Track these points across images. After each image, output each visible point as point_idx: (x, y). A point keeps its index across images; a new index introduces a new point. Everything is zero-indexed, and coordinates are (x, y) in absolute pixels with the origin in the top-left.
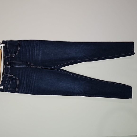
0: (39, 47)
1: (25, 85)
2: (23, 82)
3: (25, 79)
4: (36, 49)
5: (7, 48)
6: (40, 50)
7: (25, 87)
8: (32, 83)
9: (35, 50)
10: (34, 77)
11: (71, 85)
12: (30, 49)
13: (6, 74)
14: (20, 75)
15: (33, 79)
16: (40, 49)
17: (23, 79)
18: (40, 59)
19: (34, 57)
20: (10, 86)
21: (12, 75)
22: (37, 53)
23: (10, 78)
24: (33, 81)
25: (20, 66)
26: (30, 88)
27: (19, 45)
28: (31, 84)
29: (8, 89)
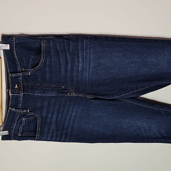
0: (90, 52)
1: (53, 126)
2: (49, 120)
3: (55, 116)
4: (82, 57)
5: (13, 55)
6: (90, 59)
7: (53, 130)
8: (69, 123)
9: (80, 60)
10: (73, 112)
11: (144, 123)
12: (69, 59)
13: (14, 109)
14: (45, 110)
15: (71, 116)
16: (90, 56)
17: (50, 116)
18: (88, 78)
19: (75, 74)
20: (23, 128)
21: (27, 111)
22: (83, 67)
23: (24, 115)
24: (70, 119)
25: (43, 94)
26: (64, 131)
27: (42, 49)
28: (66, 124)
29: (19, 135)
